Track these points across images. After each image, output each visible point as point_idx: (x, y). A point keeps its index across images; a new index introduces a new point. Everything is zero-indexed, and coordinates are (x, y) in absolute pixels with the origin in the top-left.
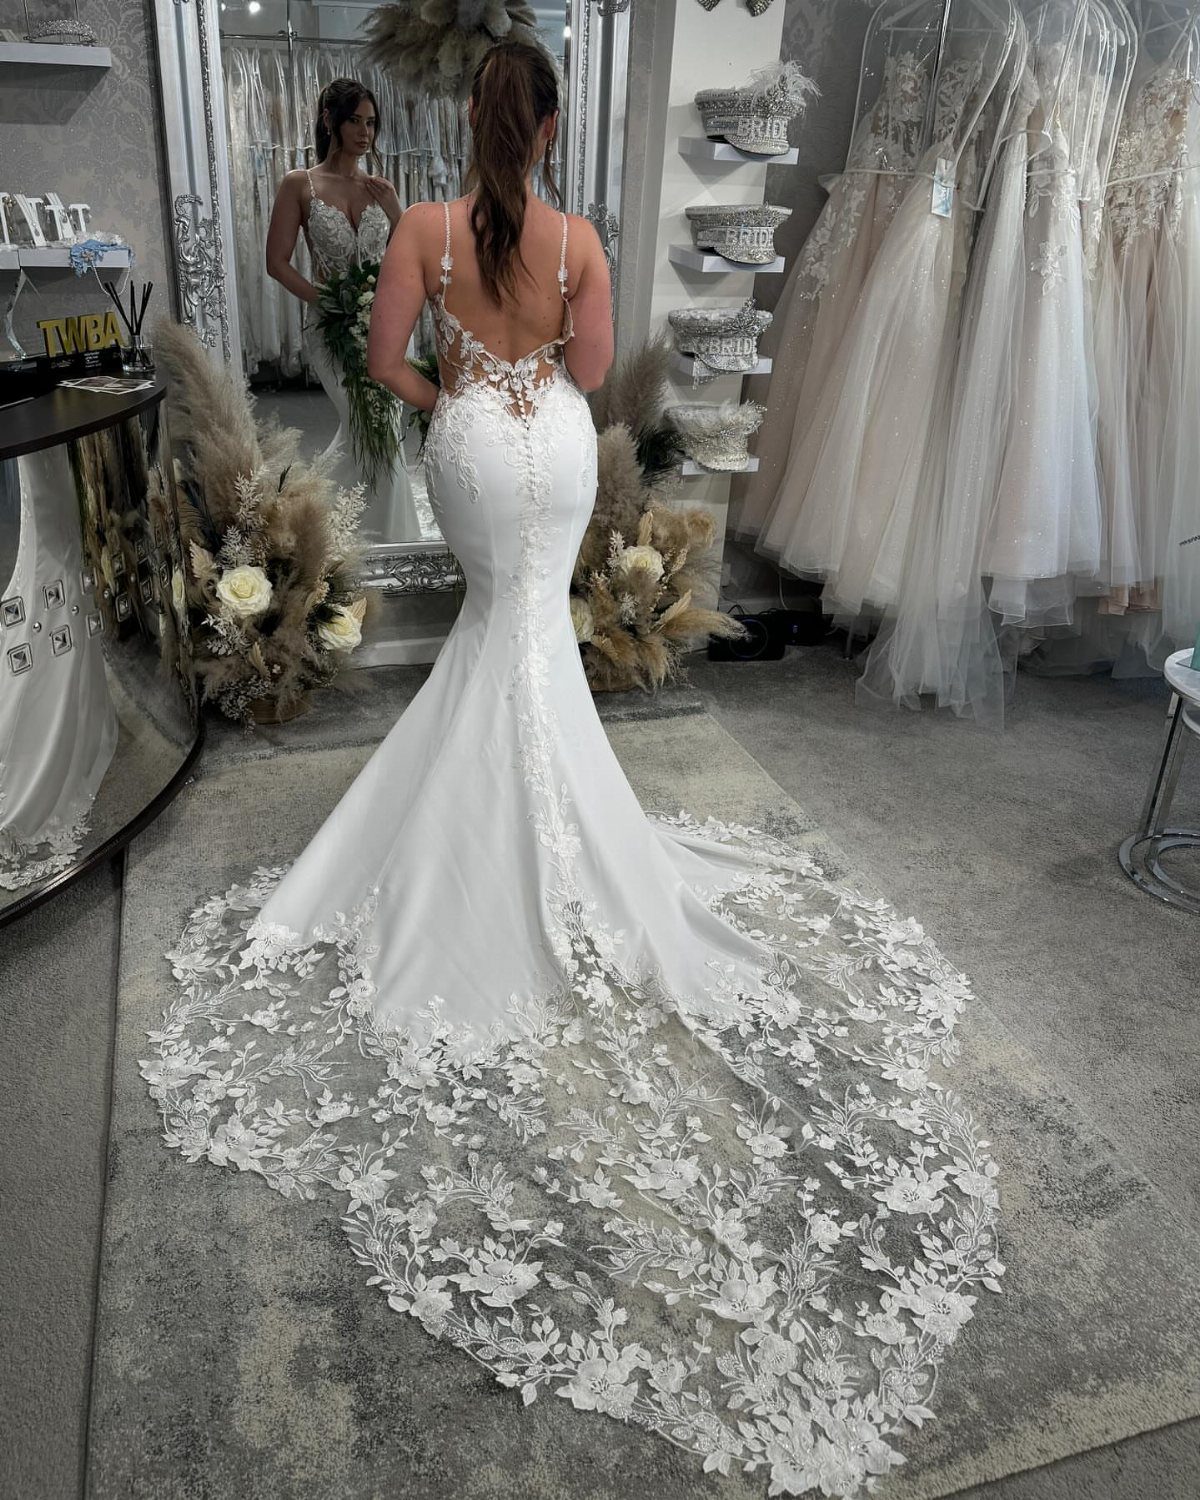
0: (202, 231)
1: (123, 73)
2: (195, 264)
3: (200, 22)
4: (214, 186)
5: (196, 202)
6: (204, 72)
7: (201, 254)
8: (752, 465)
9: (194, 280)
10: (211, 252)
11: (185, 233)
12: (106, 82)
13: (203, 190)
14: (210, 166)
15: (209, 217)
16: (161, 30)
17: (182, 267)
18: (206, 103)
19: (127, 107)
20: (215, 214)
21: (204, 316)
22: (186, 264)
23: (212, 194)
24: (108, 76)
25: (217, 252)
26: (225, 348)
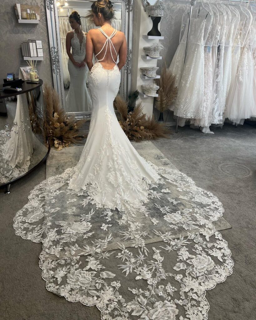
0: (56, 53)
1: (41, 24)
2: (54, 60)
3: (55, 15)
4: (57, 45)
5: (54, 48)
6: (55, 24)
7: (56, 58)
8: (157, 95)
9: (54, 63)
10: (57, 57)
11: (52, 54)
12: (38, 27)
13: (55, 46)
14: (57, 41)
15: (57, 51)
16: (48, 16)
17: (52, 60)
18: (56, 30)
19: (42, 31)
20: (58, 50)
21: (56, 69)
22: (53, 60)
23: (57, 46)
24: (38, 25)
25: (58, 57)
26: (60, 75)
